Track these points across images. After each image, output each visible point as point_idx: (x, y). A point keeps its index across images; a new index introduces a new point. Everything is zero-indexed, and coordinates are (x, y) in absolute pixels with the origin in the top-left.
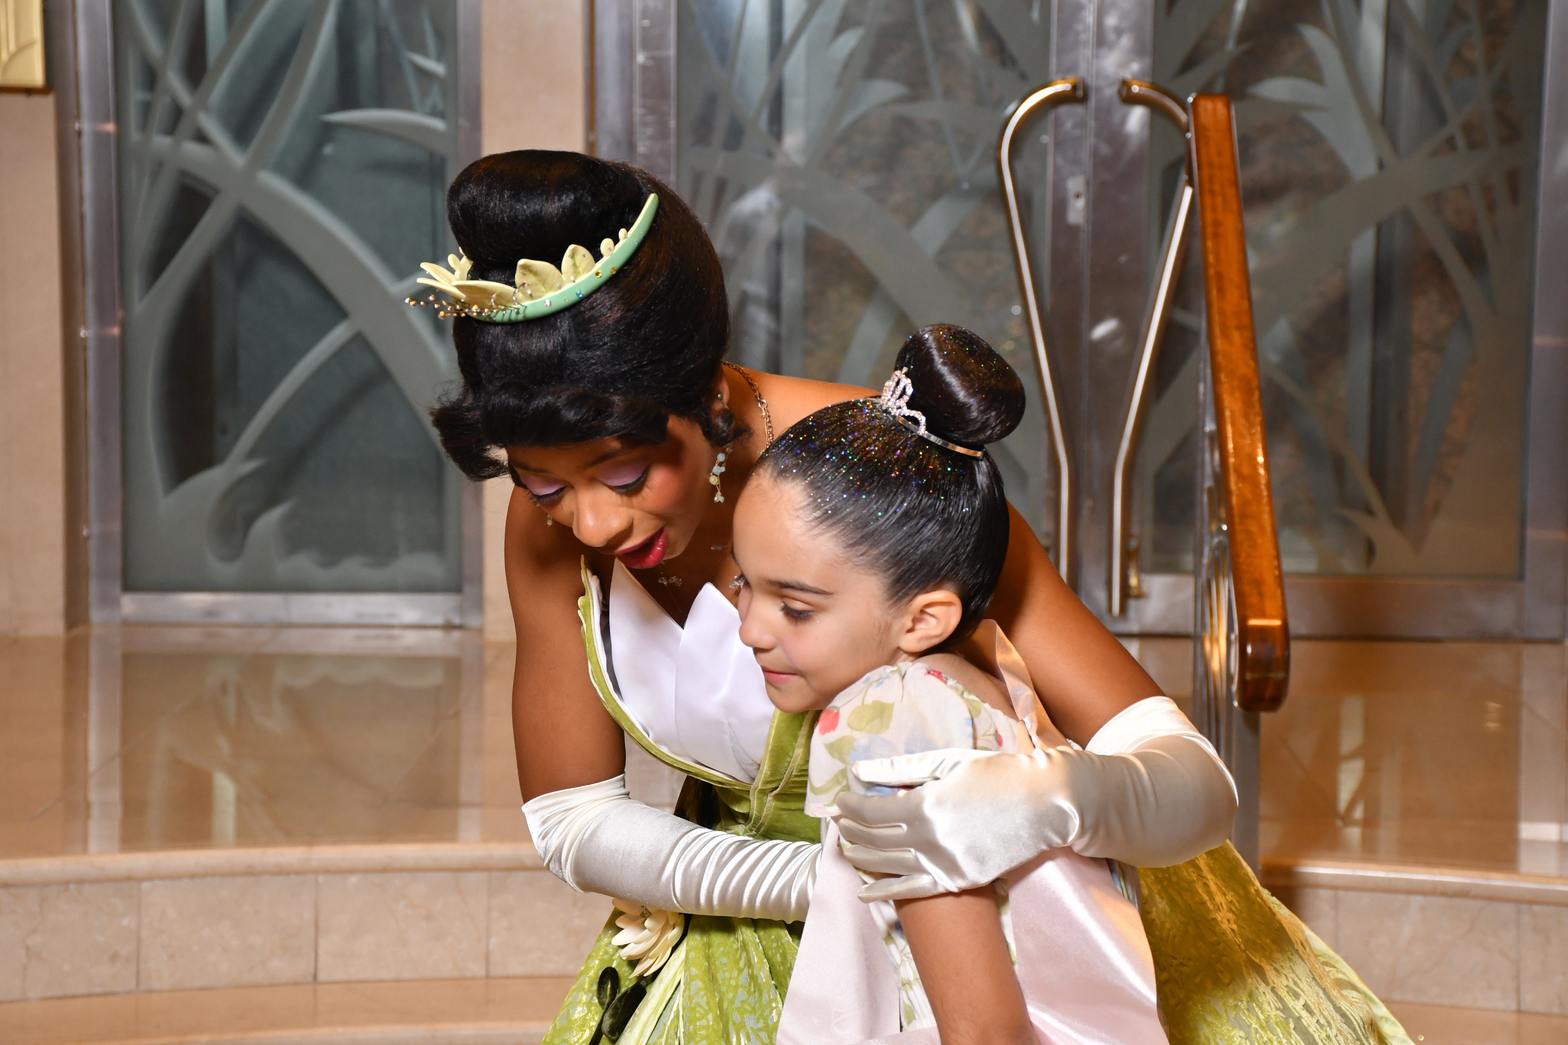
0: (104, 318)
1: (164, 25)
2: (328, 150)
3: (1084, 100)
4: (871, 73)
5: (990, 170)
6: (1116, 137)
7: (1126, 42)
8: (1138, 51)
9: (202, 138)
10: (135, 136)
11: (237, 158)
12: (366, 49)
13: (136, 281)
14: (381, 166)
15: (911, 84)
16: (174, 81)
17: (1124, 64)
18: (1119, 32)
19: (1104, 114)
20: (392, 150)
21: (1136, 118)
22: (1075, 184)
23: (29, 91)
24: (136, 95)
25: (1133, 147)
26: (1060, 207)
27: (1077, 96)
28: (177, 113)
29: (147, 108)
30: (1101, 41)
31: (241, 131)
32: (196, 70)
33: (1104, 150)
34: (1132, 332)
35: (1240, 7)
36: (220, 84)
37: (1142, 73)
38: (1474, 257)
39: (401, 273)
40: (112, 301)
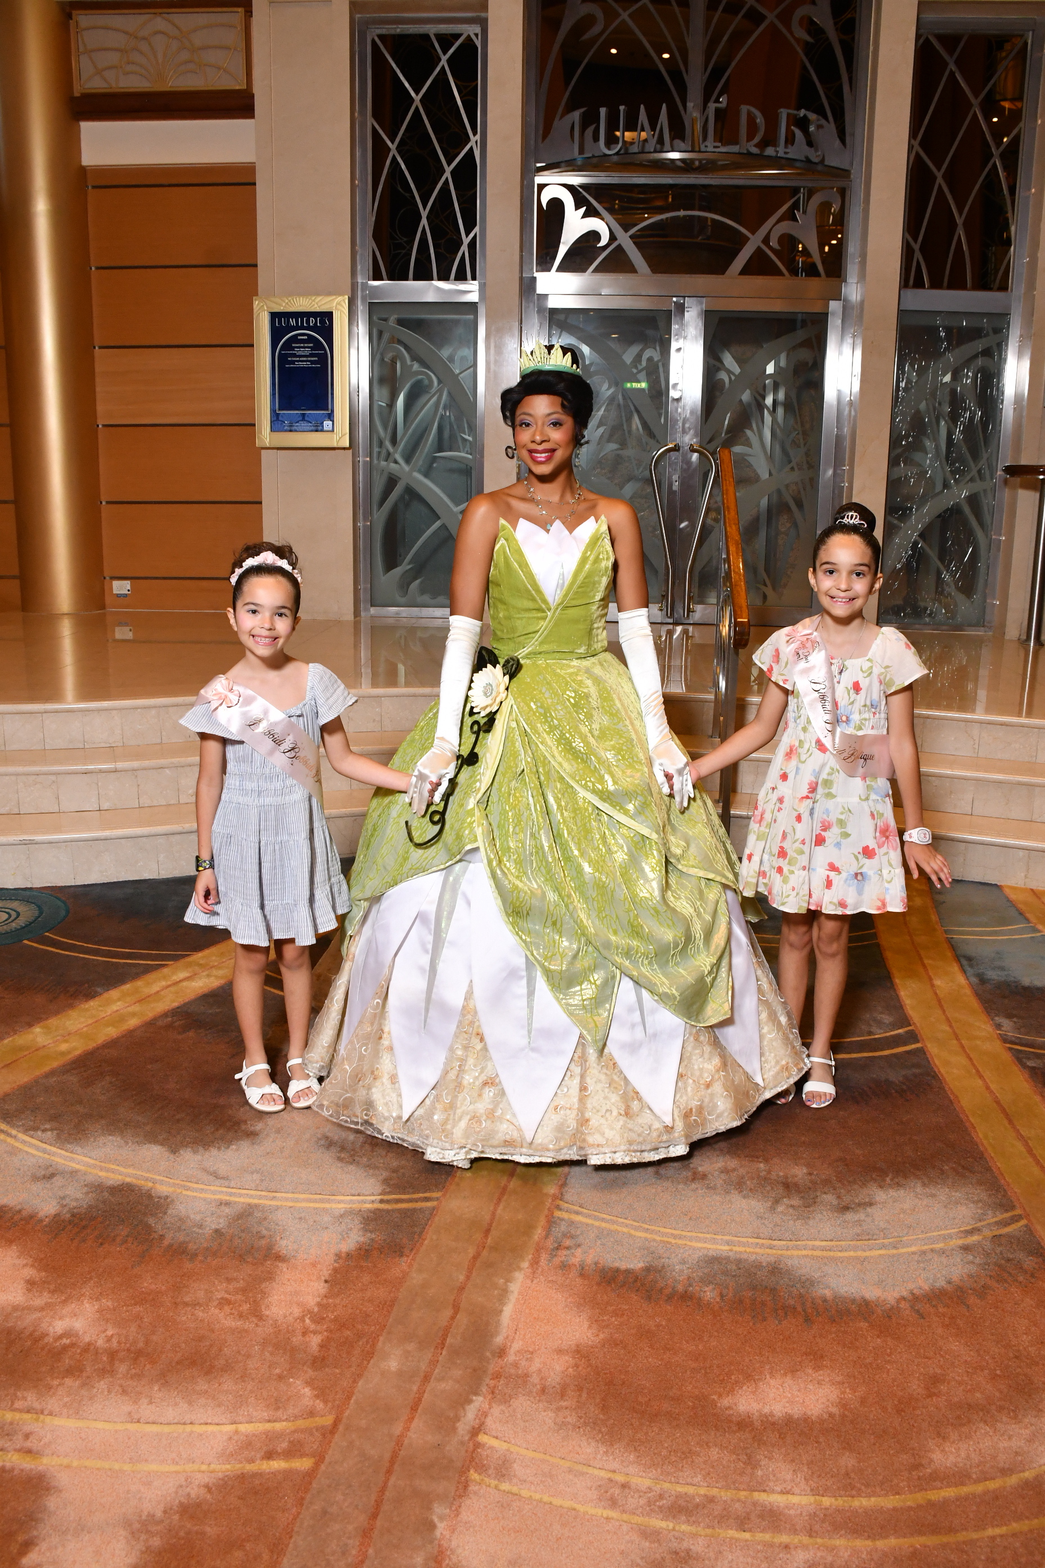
0: (365, 519)
1: (385, 428)
2: (435, 465)
3: (678, 450)
4: (609, 441)
5: (647, 473)
6: (688, 462)
7: (692, 432)
8: (695, 435)
9: (396, 462)
10: (375, 461)
11: (406, 468)
12: (446, 434)
13: (375, 507)
14: (452, 471)
15: (621, 445)
16: (388, 444)
17: (692, 439)
18: (690, 429)
19: (684, 455)
20: (455, 465)
21: (695, 456)
22: (675, 477)
23: (344, 449)
24: (376, 449)
25: (694, 466)
26: (670, 485)
27: (676, 449)
28: (389, 454)
29: (379, 453)
30: (684, 432)
31: (408, 460)
32: (394, 441)
33: (685, 466)
34: (693, 526)
35: (726, 422)
36: (401, 446)
37: (696, 443)
38: (800, 505)
39: (457, 504)
40: (368, 514)
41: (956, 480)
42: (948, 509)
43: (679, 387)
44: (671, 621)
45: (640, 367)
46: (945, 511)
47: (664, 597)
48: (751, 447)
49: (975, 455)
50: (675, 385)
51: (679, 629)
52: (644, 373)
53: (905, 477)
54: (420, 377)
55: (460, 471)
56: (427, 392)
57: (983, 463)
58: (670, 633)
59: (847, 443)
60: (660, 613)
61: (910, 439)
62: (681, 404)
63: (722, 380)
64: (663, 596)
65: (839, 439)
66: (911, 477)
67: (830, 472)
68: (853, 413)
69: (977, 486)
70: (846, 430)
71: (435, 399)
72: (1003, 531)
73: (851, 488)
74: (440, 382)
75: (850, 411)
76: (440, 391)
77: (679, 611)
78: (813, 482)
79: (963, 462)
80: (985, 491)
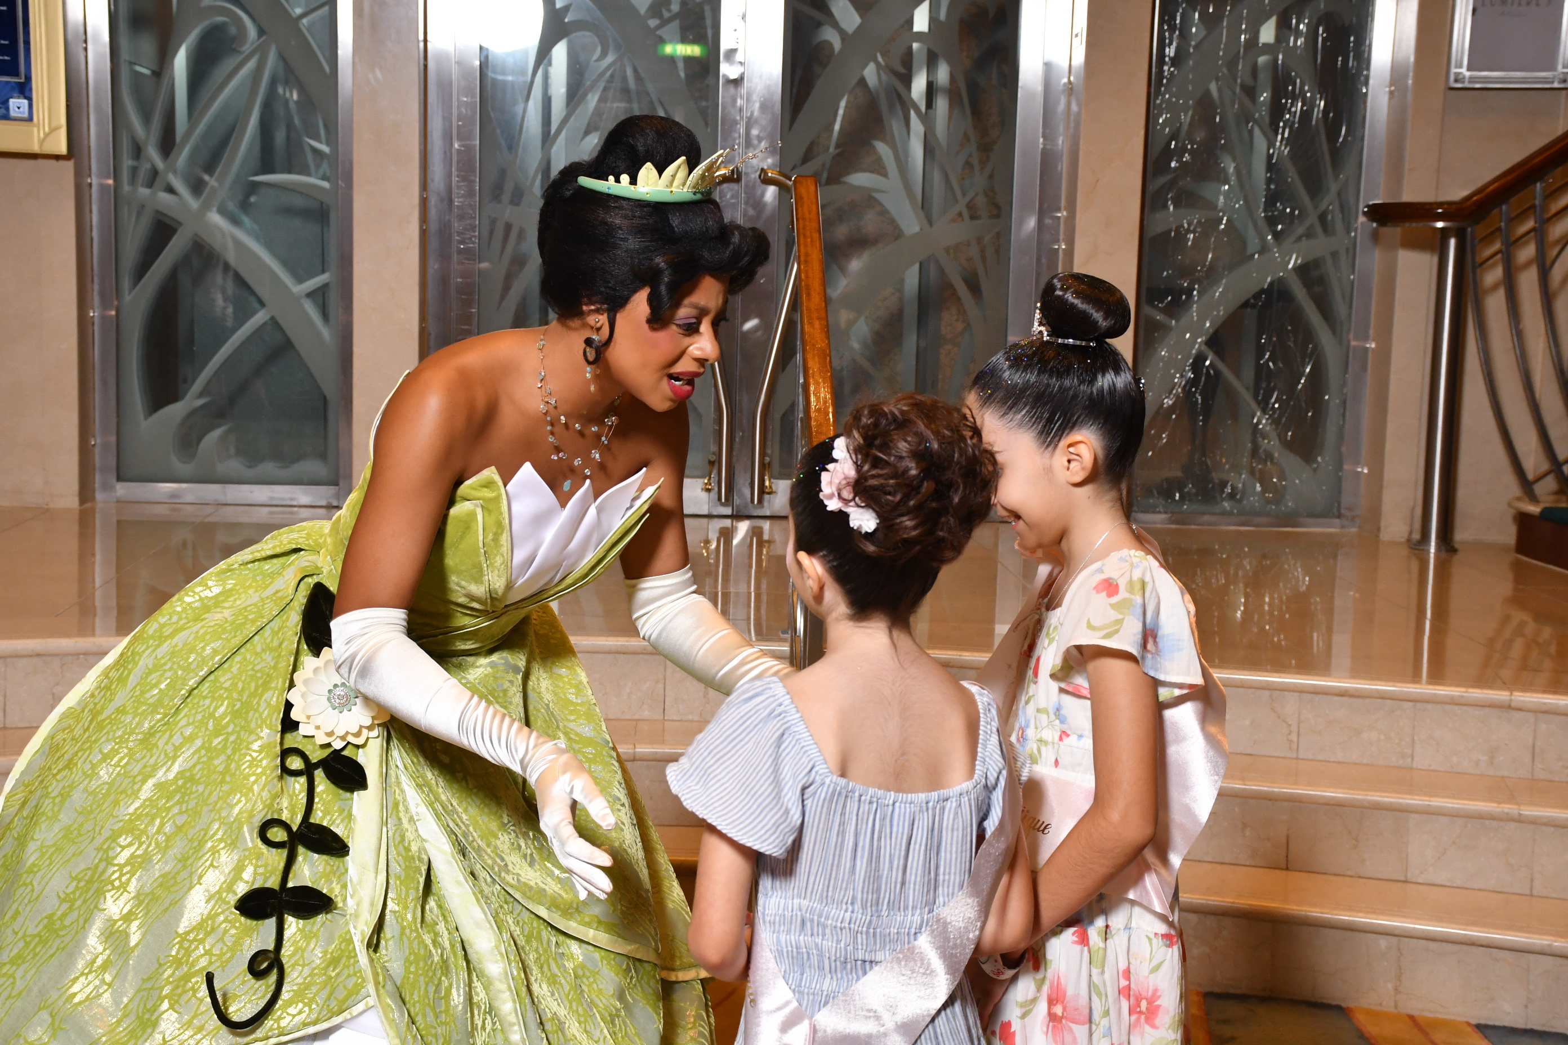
0: (105, 305)
1: (146, 118)
2: (253, 199)
3: (738, 180)
6: (758, 204)
7: (763, 145)
8: (771, 150)
9: (170, 190)
10: (126, 188)
11: (194, 204)
12: (280, 136)
13: (126, 282)
14: (289, 211)
16: (153, 153)
17: (763, 159)
18: (760, 139)
19: (750, 190)
20: (299, 202)
21: (771, 192)
23: (57, 157)
24: (127, 162)
25: (769, 210)
27: (734, 178)
28: (155, 173)
29: (134, 170)
30: (748, 144)
31: (197, 187)
32: (167, 144)
33: (751, 212)
34: (768, 327)
35: (837, 127)
36: (183, 157)
37: (774, 165)
38: (974, 286)
39: (300, 280)
40: (112, 294)
41: (1277, 235)
42: (1262, 291)
43: (739, 57)
44: (728, 511)
45: (666, 15)
46: (1257, 296)
47: (714, 463)
48: (885, 175)
49: (1315, 186)
50: (731, 53)
51: (743, 528)
52: (676, 24)
53: (1177, 230)
54: (220, 19)
55: (306, 214)
56: (236, 51)
57: (1329, 202)
58: (727, 535)
59: (1063, 167)
60: (704, 495)
61: (1187, 157)
62: (743, 91)
63: (829, 44)
64: (711, 463)
65: (1048, 159)
66: (1188, 231)
67: (1032, 223)
68: (1074, 108)
69: (1320, 246)
70: (1061, 142)
71: (251, 64)
72: (1371, 332)
73: (1070, 252)
74: (261, 32)
75: (1069, 105)
76: (261, 50)
77: (744, 491)
78: (1001, 240)
79: (1290, 198)
80: (1334, 255)
